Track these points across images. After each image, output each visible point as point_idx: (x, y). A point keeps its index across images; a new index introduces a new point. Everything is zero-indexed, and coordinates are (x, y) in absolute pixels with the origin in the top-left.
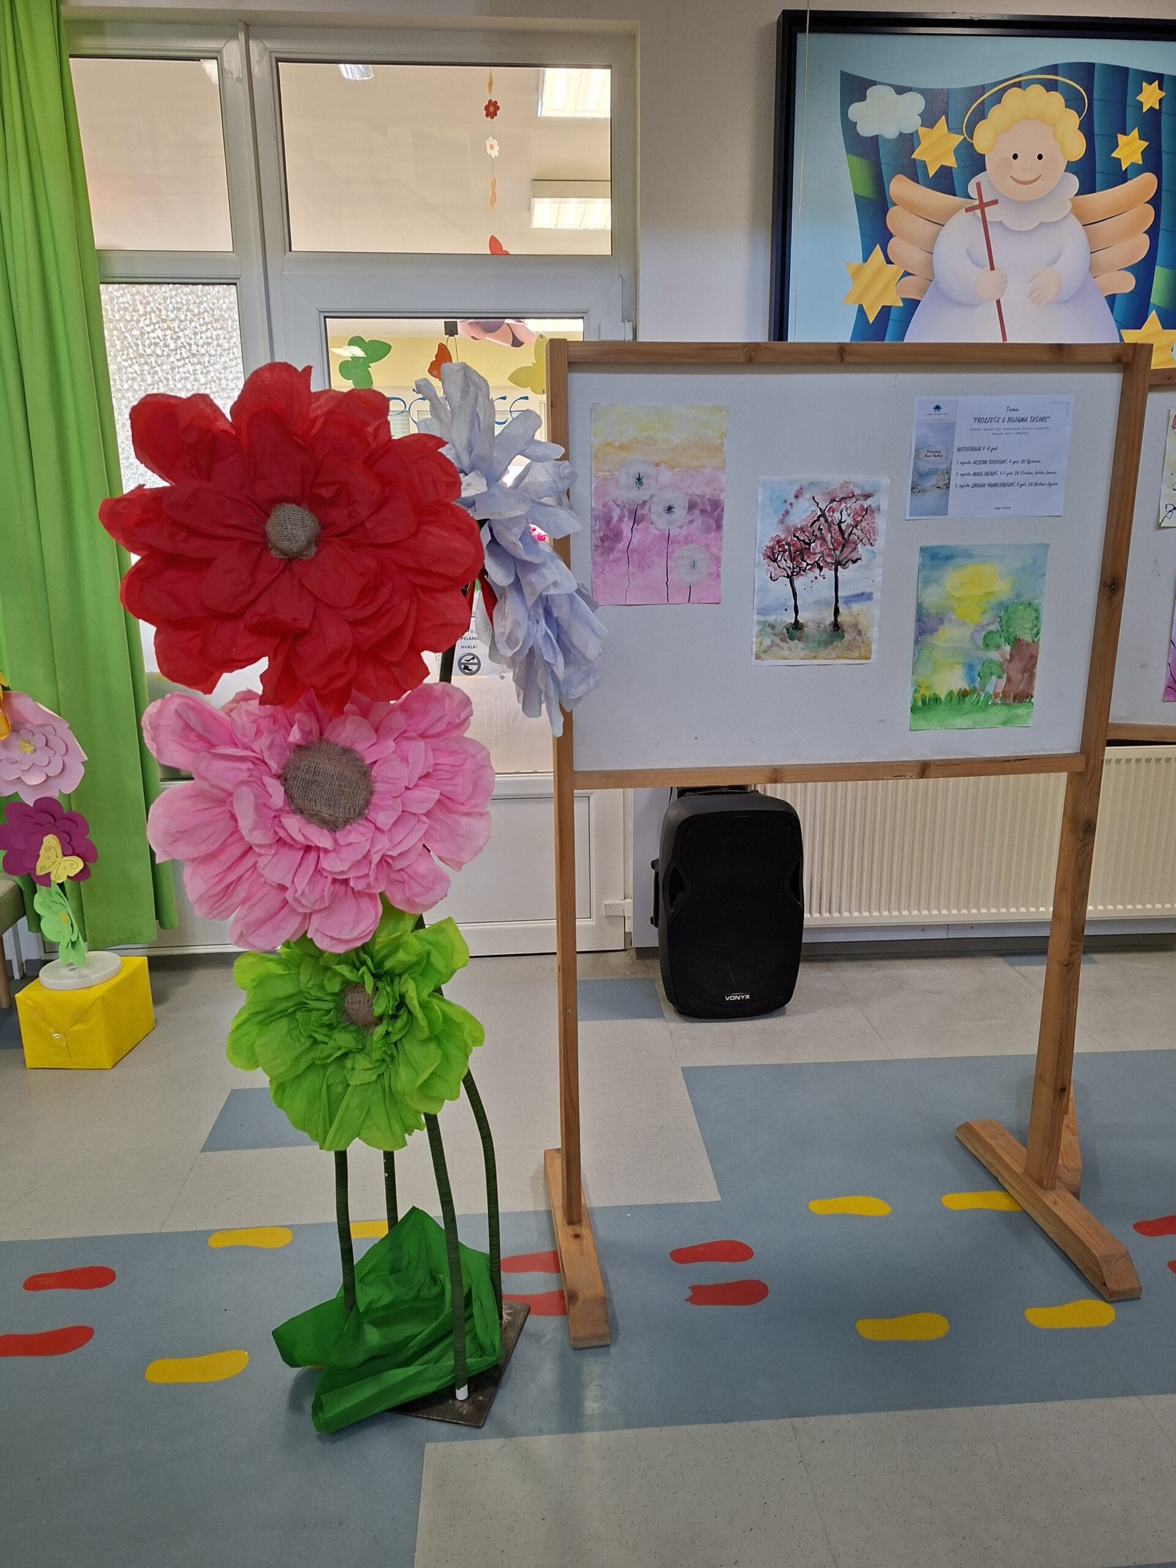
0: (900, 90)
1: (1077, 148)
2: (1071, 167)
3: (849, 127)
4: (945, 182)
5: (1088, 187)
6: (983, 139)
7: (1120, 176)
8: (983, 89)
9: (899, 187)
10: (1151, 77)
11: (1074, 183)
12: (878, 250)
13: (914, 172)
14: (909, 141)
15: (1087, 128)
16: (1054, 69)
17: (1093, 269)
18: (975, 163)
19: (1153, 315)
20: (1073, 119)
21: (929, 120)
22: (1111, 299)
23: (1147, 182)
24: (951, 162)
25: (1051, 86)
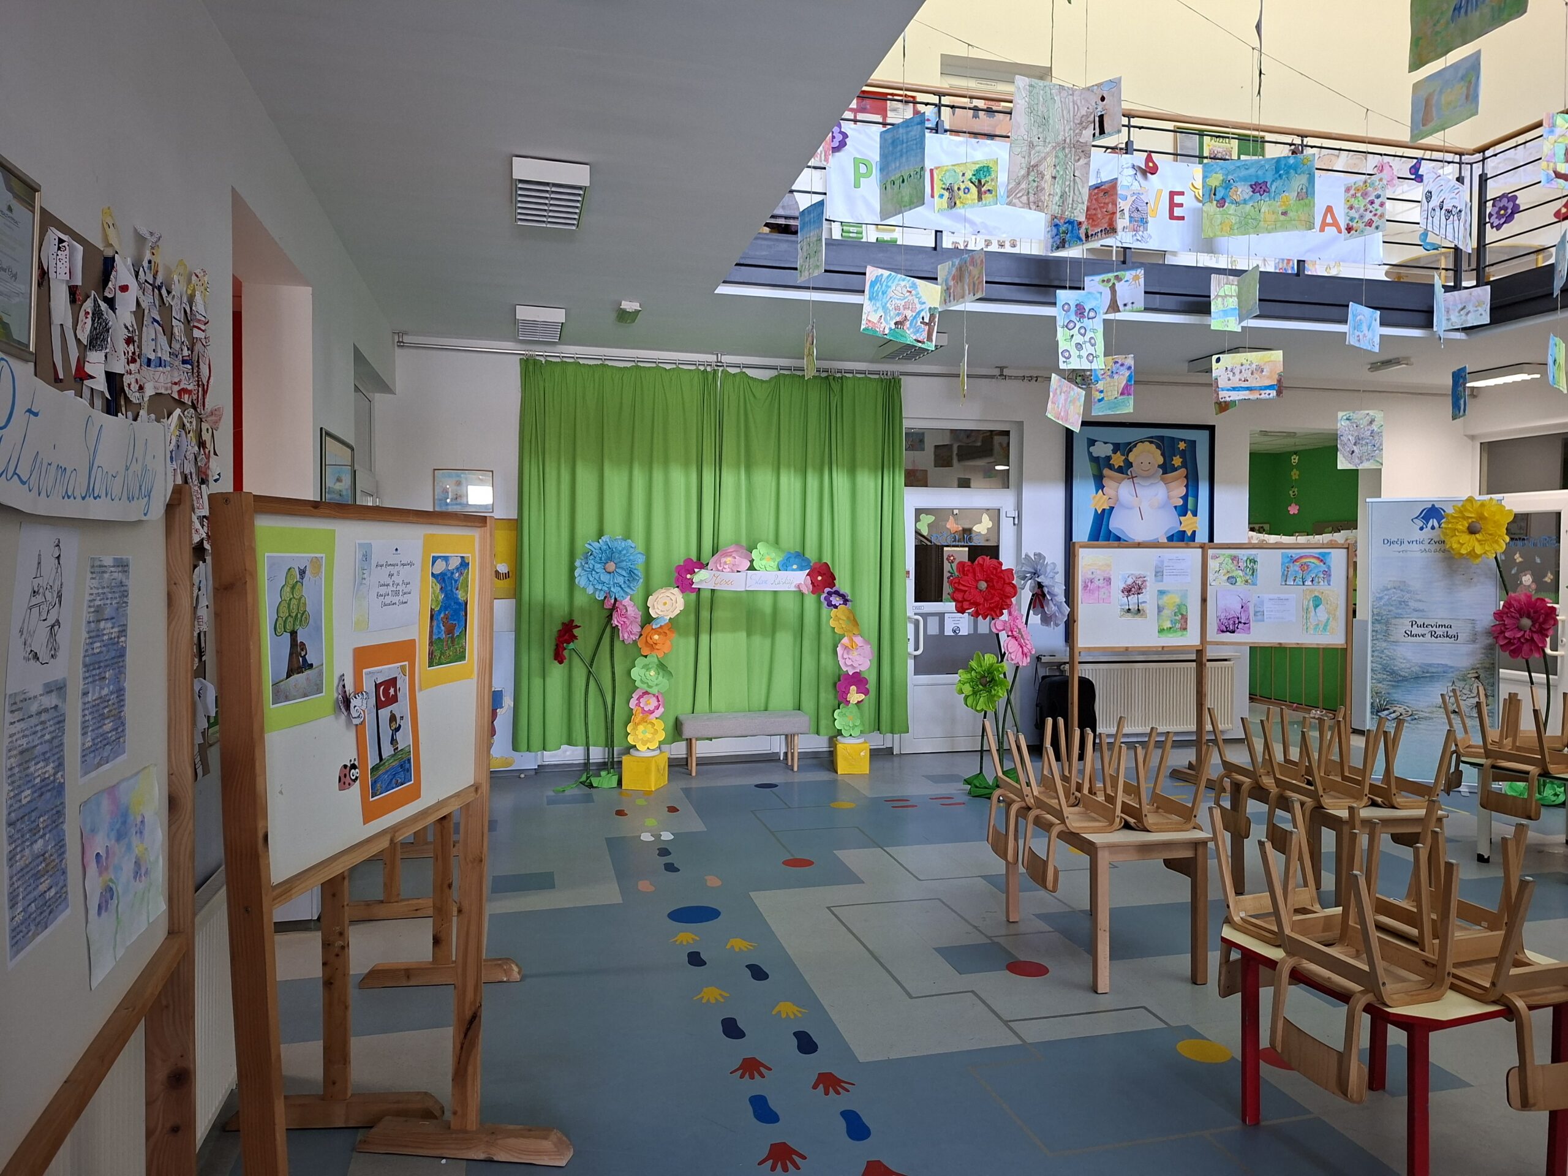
0: (1105, 443)
1: (1161, 460)
2: (1159, 466)
3: (1090, 454)
4: (1120, 470)
5: (1165, 473)
6: (1131, 458)
7: (1176, 469)
8: (1130, 443)
9: (1106, 472)
10: (1182, 440)
11: (1161, 471)
12: (1100, 491)
13: (1111, 467)
14: (1109, 458)
15: (1163, 455)
16: (1152, 437)
17: (1169, 497)
18: (1129, 465)
19: (1189, 512)
20: (1159, 452)
21: (1115, 452)
22: (1176, 507)
23: (1183, 471)
24: (1122, 464)
25: (1151, 442)
